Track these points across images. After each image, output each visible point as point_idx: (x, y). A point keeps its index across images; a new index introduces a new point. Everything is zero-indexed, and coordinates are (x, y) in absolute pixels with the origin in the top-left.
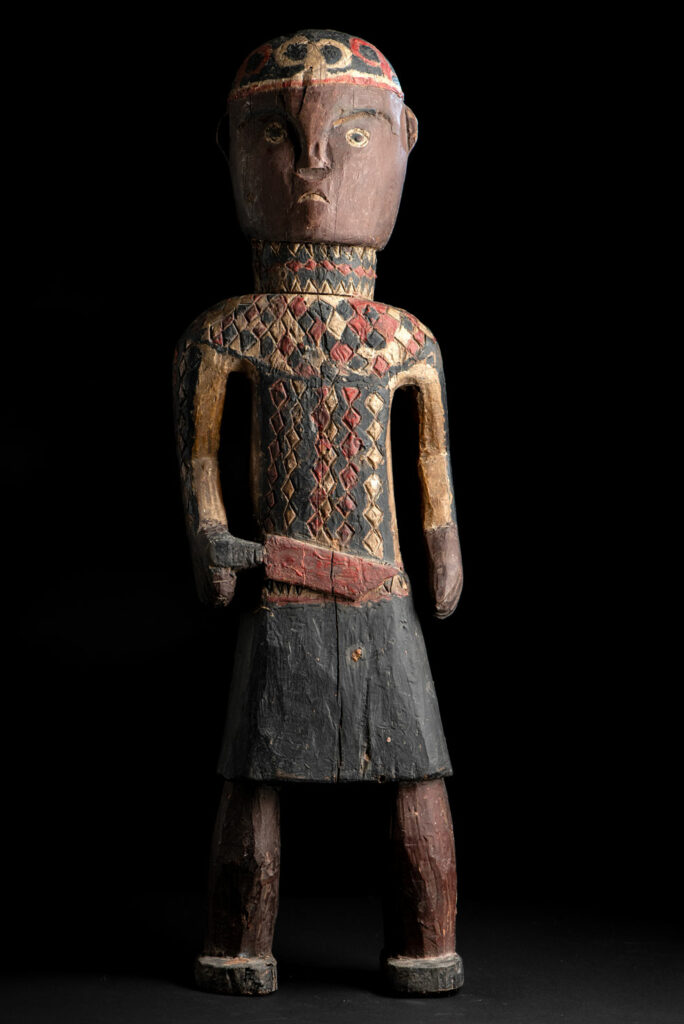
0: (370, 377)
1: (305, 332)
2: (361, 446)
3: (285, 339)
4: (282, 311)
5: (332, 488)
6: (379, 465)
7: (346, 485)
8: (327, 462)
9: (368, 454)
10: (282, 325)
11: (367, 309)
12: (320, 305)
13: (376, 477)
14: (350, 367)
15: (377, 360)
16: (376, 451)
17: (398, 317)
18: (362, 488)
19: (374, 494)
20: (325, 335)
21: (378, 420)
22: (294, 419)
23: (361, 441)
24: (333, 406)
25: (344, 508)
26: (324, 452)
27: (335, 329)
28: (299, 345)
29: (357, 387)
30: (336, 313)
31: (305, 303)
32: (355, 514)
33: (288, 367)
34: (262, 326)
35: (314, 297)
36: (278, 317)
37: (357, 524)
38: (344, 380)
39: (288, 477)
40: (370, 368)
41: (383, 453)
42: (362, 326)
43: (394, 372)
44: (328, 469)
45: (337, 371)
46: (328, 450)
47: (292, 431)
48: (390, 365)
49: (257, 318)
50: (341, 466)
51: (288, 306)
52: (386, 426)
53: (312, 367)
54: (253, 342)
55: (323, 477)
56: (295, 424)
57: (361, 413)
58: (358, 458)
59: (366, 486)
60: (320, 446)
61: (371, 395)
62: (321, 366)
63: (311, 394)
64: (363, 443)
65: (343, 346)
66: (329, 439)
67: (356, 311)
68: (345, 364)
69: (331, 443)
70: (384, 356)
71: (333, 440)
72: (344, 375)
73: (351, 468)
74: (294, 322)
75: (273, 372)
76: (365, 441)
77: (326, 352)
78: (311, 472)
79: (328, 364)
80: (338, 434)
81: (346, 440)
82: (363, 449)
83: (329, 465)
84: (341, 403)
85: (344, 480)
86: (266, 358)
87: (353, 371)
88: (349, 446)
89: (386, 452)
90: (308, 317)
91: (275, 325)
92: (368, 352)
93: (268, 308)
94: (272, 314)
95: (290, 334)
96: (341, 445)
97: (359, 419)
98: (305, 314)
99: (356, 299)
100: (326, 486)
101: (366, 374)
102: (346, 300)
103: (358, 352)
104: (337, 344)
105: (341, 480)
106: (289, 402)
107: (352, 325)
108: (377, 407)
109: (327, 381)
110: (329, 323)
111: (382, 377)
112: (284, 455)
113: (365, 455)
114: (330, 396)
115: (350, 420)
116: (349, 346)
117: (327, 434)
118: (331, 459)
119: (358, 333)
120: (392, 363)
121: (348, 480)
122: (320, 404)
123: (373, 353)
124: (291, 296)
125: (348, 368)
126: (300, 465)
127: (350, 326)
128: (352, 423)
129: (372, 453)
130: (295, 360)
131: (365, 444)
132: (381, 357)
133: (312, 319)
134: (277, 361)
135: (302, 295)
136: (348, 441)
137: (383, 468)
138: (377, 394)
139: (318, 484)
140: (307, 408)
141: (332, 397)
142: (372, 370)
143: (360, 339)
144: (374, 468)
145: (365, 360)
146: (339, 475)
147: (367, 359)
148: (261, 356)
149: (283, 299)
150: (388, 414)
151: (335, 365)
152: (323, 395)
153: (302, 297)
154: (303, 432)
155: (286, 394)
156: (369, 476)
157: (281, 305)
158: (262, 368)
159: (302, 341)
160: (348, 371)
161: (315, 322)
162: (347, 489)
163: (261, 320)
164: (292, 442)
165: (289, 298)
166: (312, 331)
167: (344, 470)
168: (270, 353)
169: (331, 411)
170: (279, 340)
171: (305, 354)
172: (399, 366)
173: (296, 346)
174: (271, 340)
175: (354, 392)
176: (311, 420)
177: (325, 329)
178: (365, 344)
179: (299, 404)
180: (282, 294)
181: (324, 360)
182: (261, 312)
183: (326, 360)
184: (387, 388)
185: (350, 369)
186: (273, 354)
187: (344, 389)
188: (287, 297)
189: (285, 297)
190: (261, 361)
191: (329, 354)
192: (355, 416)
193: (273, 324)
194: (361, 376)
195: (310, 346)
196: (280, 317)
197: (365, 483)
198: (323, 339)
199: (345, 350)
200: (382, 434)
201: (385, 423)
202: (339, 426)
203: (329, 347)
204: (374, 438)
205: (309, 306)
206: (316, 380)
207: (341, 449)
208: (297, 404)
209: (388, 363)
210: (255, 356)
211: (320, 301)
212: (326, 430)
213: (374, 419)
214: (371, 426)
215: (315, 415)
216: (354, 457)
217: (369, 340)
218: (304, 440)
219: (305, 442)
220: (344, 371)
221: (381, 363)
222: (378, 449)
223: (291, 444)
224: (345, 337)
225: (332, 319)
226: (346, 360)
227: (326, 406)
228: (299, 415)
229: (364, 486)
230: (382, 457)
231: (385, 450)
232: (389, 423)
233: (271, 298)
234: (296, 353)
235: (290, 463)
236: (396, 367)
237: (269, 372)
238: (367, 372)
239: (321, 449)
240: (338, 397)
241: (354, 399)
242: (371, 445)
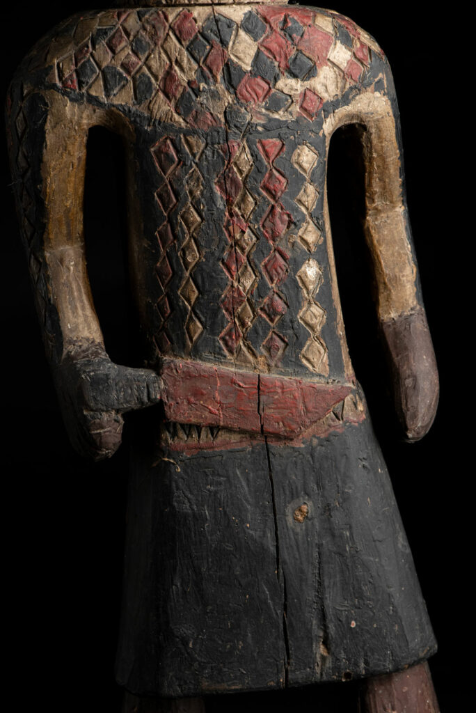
0: (297, 121)
1: (198, 62)
2: (290, 222)
3: (169, 75)
4: (162, 34)
5: (252, 286)
6: (316, 245)
7: (272, 280)
8: (243, 249)
9: (300, 233)
10: (163, 55)
11: (285, 21)
12: (217, 21)
13: (313, 263)
14: (267, 109)
15: (305, 94)
16: (311, 227)
17: (330, 29)
18: (295, 281)
19: (311, 287)
20: (227, 65)
21: (312, 181)
22: (191, 192)
23: (289, 216)
24: (246, 169)
25: (271, 312)
26: (238, 236)
27: (242, 55)
28: (189, 83)
29: (280, 137)
30: (242, 33)
31: (195, 20)
32: (288, 318)
33: (176, 116)
34: (134, 59)
35: (208, 10)
36: (156, 44)
37: (290, 332)
38: (260, 129)
39: (187, 274)
40: (296, 108)
41: (320, 228)
42: (281, 47)
43: (331, 109)
44: (244, 258)
45: (248, 117)
46: (243, 232)
47: (189, 209)
48: (325, 101)
49: (126, 46)
50: (263, 254)
51: (170, 26)
52: (323, 188)
53: (211, 114)
54: (122, 83)
55: (238, 271)
56: (192, 199)
57: (287, 174)
58: (286, 240)
59: (300, 277)
60: (231, 228)
61: (299, 146)
62: (225, 112)
63: (213, 153)
64: (292, 217)
65: (255, 80)
66: (243, 216)
67: (270, 26)
68: (259, 106)
69: (246, 222)
70: (314, 89)
71: (249, 217)
72: (259, 121)
73: (277, 255)
74: (180, 49)
75: (154, 125)
76: (295, 214)
77: (232, 90)
78: (221, 265)
79: (235, 107)
80: (256, 208)
81: (268, 216)
82: (293, 226)
83: (246, 254)
84: (257, 163)
85: (268, 272)
86: (142, 106)
87: (271, 114)
88: (273, 223)
89: (324, 225)
90: (200, 40)
91: (152, 56)
92: (291, 86)
93: (141, 31)
94: (147, 39)
95: (176, 68)
96: (261, 223)
97: (285, 184)
98: (196, 37)
99: (269, 7)
100: (243, 283)
101: (290, 117)
102: (254, 10)
103: (277, 86)
104: (246, 77)
105: (264, 273)
106: (182, 167)
107: (265, 47)
108: (310, 164)
109: (236, 133)
110: (232, 47)
111: (313, 119)
112: (180, 245)
113: (296, 234)
114: (240, 154)
115: (272, 187)
116: (263, 79)
117: (240, 209)
118: (247, 244)
119: (275, 58)
120: (327, 97)
121: (274, 272)
122: (227, 166)
123: (299, 85)
124: (174, 11)
125: (263, 110)
126: (204, 257)
127: (262, 49)
128: (275, 191)
129: (306, 229)
130: (186, 105)
131: (296, 218)
132: (310, 90)
133: (206, 43)
134: (159, 108)
135: (190, 8)
136: (270, 217)
137: (322, 248)
138: (309, 145)
139: (232, 282)
140: (208, 174)
141: (244, 156)
142: (299, 110)
143: (279, 66)
144: (309, 251)
145: (288, 98)
146: (261, 266)
147: (290, 96)
148: (135, 103)
149: (162, 16)
150: (324, 170)
151: (246, 109)
152: (230, 153)
153: (189, 11)
154: (206, 209)
155: (177, 156)
156: (303, 263)
157: (160, 25)
158: (138, 120)
159: (194, 77)
160: (264, 115)
161: (212, 47)
162: (274, 285)
163: (132, 50)
164: (190, 225)
165: (171, 14)
166: (208, 61)
167: (267, 259)
168: (148, 97)
169: (244, 175)
170: (160, 77)
171: (201, 97)
172: (337, 100)
173: (186, 85)
174: (149, 78)
175: (275, 145)
176: (216, 191)
177: (227, 56)
178: (286, 74)
179: (197, 169)
180: (160, 8)
181: (229, 103)
182: (131, 38)
183: (231, 102)
184: (321, 134)
185: (267, 112)
186: (153, 99)
187: (260, 142)
188: (167, 13)
189: (164, 13)
190: (137, 110)
191: (236, 94)
192: (278, 179)
193: (149, 55)
194: (283, 121)
195: (206, 84)
196: (160, 43)
197: (299, 274)
198: (225, 71)
199: (259, 85)
200: (318, 201)
201: (321, 184)
202: (256, 196)
203: (234, 83)
204: (307, 209)
205: (201, 24)
206: (218, 132)
207: (262, 229)
208: (193, 169)
209: (321, 98)
210: (126, 103)
211: (216, 15)
212: (237, 203)
213: (306, 181)
214: (302, 192)
215: (221, 183)
216: (281, 239)
217: (291, 67)
218: (208, 221)
219: (209, 224)
220: (259, 116)
221: (310, 99)
222: (313, 222)
223: (189, 228)
224: (257, 67)
225: (237, 41)
226: (261, 99)
227: (235, 169)
228: (198, 186)
229: (297, 278)
230: (319, 233)
231: (324, 222)
232: (326, 182)
233: (144, 15)
234: (187, 96)
235: (189, 255)
236: (332, 102)
237: (149, 125)
238: (291, 114)
239: (232, 231)
240: (252, 155)
241: (277, 156)
242: (304, 219)
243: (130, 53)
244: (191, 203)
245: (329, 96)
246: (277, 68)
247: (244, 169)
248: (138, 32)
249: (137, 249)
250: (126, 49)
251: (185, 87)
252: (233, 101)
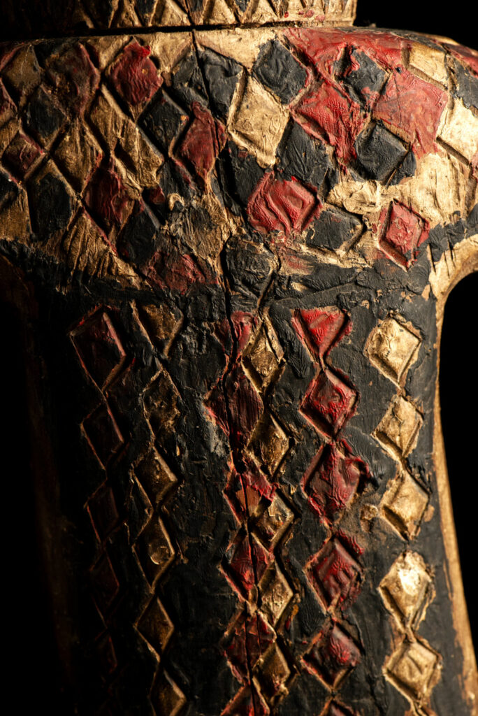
0: (376, 269)
1: (162, 149)
2: (365, 479)
3: (103, 176)
4: (85, 92)
5: (287, 611)
6: (420, 524)
7: (328, 599)
8: (266, 538)
9: (385, 501)
10: (90, 136)
11: (346, 61)
12: (203, 62)
13: (413, 560)
14: (311, 245)
15: (391, 211)
16: (410, 487)
17: (441, 75)
18: (377, 598)
19: (410, 610)
20: (224, 154)
21: (408, 395)
22: (156, 421)
23: (361, 466)
24: (268, 372)
25: (328, 661)
26: (254, 510)
27: (255, 134)
28: (148, 193)
29: (339, 303)
30: (256, 87)
31: (156, 60)
32: (361, 676)
33: (120, 264)
34: (28, 145)
35: (183, 40)
36: (74, 114)
37: (368, 701)
38: (297, 287)
39: (152, 590)
40: (373, 243)
41: (427, 487)
42: (338, 114)
43: (444, 243)
44: (269, 555)
45: (272, 264)
46: (265, 503)
47: (152, 455)
48: (432, 226)
49: (12, 119)
50: (309, 545)
51: (103, 73)
52: (432, 406)
53: (194, 258)
54: (6, 196)
55: (256, 583)
56: (158, 435)
57: (355, 378)
58: (356, 516)
59: (386, 590)
60: (240, 494)
61: (381, 322)
62: (223, 255)
63: (200, 340)
64: (369, 468)
65: (284, 185)
66: (264, 469)
67: (316, 72)
68: (295, 239)
69: (272, 480)
70: (410, 200)
71: (278, 471)
72: (294, 271)
73: (338, 547)
74: (125, 123)
75: (75, 283)
76: (375, 462)
77: (235, 208)
78: (221, 570)
79: (244, 244)
80: (293, 452)
81: (317, 469)
82: (369, 488)
83: (273, 546)
84: (293, 360)
85: (320, 584)
86: (49, 243)
87: (320, 256)
88: (329, 483)
89: (435, 481)
90: (167, 104)
91: (67, 138)
92: (362, 195)
93: (42, 86)
94: (56, 103)
95: (118, 163)
96: (302, 483)
97: (352, 401)
98: (159, 97)
99: (312, 32)
100: (267, 606)
101: (361, 261)
102: (281, 38)
103: (332, 198)
104: (266, 180)
105: (311, 586)
106: (135, 370)
107: (305, 116)
108: (403, 357)
109: (246, 298)
110: (236, 118)
111: (409, 263)
112: (134, 529)
113: (377, 503)
114: (257, 341)
115: (325, 408)
116: (303, 183)
117: (258, 454)
118: (275, 527)
119: (327, 138)
120: (436, 218)
121: (333, 582)
122: (230, 366)
123: (378, 193)
124: (110, 43)
125: (304, 249)
126: (186, 555)
127: (299, 120)
128: (332, 416)
129: (397, 493)
130: (140, 240)
131: (376, 470)
132: (402, 204)
133: (181, 111)
134: (84, 247)
135: (144, 37)
136: (323, 470)
137: (429, 529)
138: (401, 318)
139: (245, 605)
140: (191, 384)
141: (263, 344)
142: (377, 245)
143: (335, 155)
144: (405, 536)
145: (356, 221)
146: (305, 571)
147: (359, 217)
148: (34, 236)
149: (86, 55)
150: (435, 368)
151: (266, 246)
152: (236, 339)
153: (142, 42)
154: (186, 455)
155: (124, 348)
156: (392, 561)
157: (81, 73)
158: (41, 272)
159: (157, 181)
160: (305, 258)
161: (192, 118)
162: (331, 609)
163: (25, 128)
164: (154, 489)
165: (105, 49)
166: (185, 147)
167: (317, 555)
168: (60, 225)
169: (265, 385)
170: (85, 183)
171: (170, 222)
172: (458, 223)
173: (140, 198)
174: (62, 185)
175: (330, 319)
176: (207, 419)
177: (225, 136)
178: (349, 171)
179: (166, 373)
180: (82, 38)
181: (230, 234)
182: (23, 101)
183: (234, 232)
184: (425, 295)
185: (312, 253)
186: (71, 227)
187: (299, 314)
188: (97, 47)
189: (90, 48)
190: (37, 251)
191: (245, 215)
192: (338, 391)
193: (61, 137)
194: (346, 270)
195: (181, 195)
196: (82, 110)
197: (383, 584)
198: (221, 169)
199: (292, 194)
200: (422, 432)
201: (428, 398)
202: (292, 426)
203: (240, 192)
204: (399, 450)
205: (167, 69)
206: (209, 296)
207: (305, 495)
208: (157, 374)
209: (424, 221)
210: (16, 239)
211: (200, 48)
212: (253, 443)
213: (395, 393)
214: (387, 415)
215: (218, 402)
216: (346, 515)
217: (361, 156)
218: (191, 481)
219: (193, 487)
220: (294, 259)
221: (402, 223)
222: (413, 477)
223: (152, 498)
224: (288, 157)
225: (244, 105)
226: (298, 225)
227: (246, 372)
228: (169, 408)
229: (380, 591)
230: (425, 499)
231: (434, 474)
232: (437, 392)
233: (48, 54)
234: (143, 220)
235: (155, 550)
236: (447, 227)
237: (64, 284)
238: (363, 256)
239: (243, 500)
240: (281, 342)
241: (333, 343)
242: (393, 472)
243: (21, 132)
244: (156, 445)
245: (442, 215)
246: (330, 161)
247: (266, 373)
248: (36, 88)
249: (50, 536)
250: (12, 125)
251: (136, 201)
252: (239, 230)
